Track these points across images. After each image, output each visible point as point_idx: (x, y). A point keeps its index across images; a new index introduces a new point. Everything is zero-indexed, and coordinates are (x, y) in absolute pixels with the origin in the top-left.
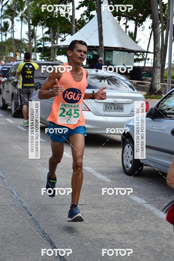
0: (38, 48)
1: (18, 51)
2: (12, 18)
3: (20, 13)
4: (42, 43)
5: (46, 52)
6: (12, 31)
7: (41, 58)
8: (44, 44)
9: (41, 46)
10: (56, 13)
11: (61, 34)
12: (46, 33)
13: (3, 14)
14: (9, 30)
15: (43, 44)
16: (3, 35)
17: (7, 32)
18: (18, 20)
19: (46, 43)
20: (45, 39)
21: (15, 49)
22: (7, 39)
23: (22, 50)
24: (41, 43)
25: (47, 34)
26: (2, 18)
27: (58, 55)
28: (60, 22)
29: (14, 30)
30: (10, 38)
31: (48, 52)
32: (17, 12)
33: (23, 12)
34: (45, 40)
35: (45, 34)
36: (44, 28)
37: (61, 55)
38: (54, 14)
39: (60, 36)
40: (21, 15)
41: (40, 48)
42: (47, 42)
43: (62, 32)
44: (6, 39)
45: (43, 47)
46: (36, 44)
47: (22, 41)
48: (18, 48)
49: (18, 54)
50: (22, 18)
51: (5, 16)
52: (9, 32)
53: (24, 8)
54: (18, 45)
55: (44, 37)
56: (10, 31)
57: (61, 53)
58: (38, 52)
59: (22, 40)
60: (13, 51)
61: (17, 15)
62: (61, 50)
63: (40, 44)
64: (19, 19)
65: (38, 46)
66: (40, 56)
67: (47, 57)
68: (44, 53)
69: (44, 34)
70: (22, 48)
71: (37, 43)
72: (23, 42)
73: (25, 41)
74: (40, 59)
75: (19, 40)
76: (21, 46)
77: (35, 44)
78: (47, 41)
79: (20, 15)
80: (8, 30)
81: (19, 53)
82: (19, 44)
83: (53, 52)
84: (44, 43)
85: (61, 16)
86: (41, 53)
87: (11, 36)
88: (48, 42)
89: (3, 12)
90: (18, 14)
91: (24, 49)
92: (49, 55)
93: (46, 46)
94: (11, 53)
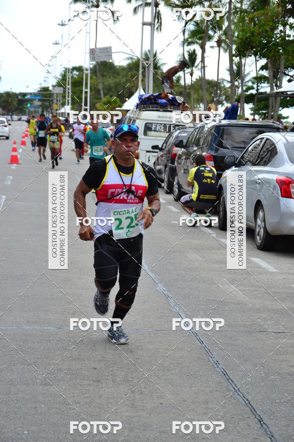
0: (248, 95)
1: (212, 101)
2: (202, 44)
3: (216, 34)
4: (255, 86)
5: (262, 103)
6: (203, 65)
7: (252, 112)
8: (259, 88)
9: (254, 92)
10: (277, 34)
11: (289, 69)
12: (263, 68)
13: (186, 36)
14: (198, 65)
15: (256, 89)
16: (187, 73)
17: (194, 68)
18: (212, 47)
19: (262, 87)
20: (259, 79)
21: (207, 97)
22: (194, 79)
23: (220, 100)
24: (252, 86)
25: (264, 70)
26: (186, 44)
27: (283, 108)
28: (284, 49)
29: (205, 65)
30: (198, 78)
31: (266, 102)
32: (211, 33)
33: (221, 32)
34: (261, 80)
35: (261, 70)
36: (258, 61)
37: (288, 107)
38: (275, 36)
39: (287, 73)
40: (218, 38)
41: (252, 95)
42: (263, 85)
43: (290, 65)
44: (192, 81)
45: (256, 94)
46: (244, 88)
47: (220, 83)
48: (213, 95)
49: (213, 106)
50: (219, 43)
51: (190, 40)
52: (198, 68)
53: (223, 26)
54: (213, 91)
55: (259, 75)
56: (200, 66)
57: (289, 103)
58: (247, 103)
59: (219, 81)
60: (204, 101)
61: (210, 38)
62: (288, 98)
63: (252, 88)
64: (215, 44)
65: (248, 92)
66: (252, 109)
67: (264, 112)
68: (258, 103)
69: (259, 71)
70: (220, 96)
71: (246, 85)
72: (222, 85)
73: (225, 83)
74: (251, 114)
75: (215, 81)
76: (219, 92)
77: (242, 89)
78: (264, 83)
79: (216, 38)
80: (196, 65)
81: (215, 104)
82: (215, 88)
83: (272, 102)
84: (258, 86)
85: (287, 38)
86: (254, 104)
87: (200, 76)
88: (266, 85)
89: (187, 33)
90: (213, 36)
91: (224, 97)
92: (266, 107)
93: (261, 91)
94: (201, 105)
